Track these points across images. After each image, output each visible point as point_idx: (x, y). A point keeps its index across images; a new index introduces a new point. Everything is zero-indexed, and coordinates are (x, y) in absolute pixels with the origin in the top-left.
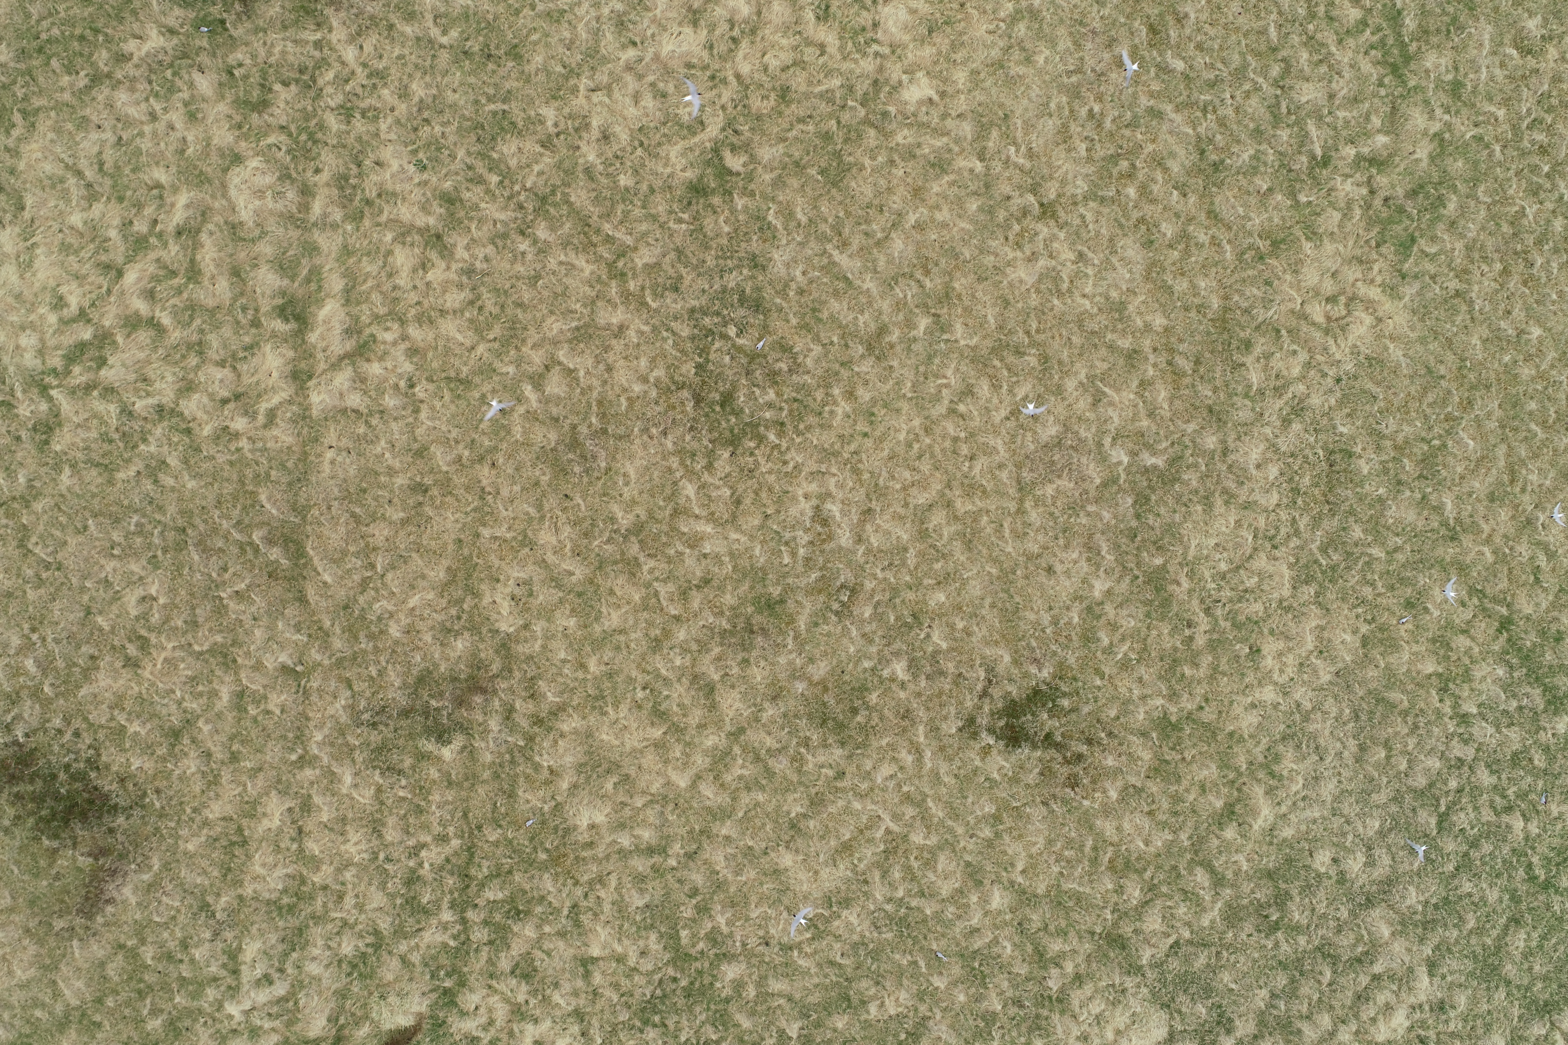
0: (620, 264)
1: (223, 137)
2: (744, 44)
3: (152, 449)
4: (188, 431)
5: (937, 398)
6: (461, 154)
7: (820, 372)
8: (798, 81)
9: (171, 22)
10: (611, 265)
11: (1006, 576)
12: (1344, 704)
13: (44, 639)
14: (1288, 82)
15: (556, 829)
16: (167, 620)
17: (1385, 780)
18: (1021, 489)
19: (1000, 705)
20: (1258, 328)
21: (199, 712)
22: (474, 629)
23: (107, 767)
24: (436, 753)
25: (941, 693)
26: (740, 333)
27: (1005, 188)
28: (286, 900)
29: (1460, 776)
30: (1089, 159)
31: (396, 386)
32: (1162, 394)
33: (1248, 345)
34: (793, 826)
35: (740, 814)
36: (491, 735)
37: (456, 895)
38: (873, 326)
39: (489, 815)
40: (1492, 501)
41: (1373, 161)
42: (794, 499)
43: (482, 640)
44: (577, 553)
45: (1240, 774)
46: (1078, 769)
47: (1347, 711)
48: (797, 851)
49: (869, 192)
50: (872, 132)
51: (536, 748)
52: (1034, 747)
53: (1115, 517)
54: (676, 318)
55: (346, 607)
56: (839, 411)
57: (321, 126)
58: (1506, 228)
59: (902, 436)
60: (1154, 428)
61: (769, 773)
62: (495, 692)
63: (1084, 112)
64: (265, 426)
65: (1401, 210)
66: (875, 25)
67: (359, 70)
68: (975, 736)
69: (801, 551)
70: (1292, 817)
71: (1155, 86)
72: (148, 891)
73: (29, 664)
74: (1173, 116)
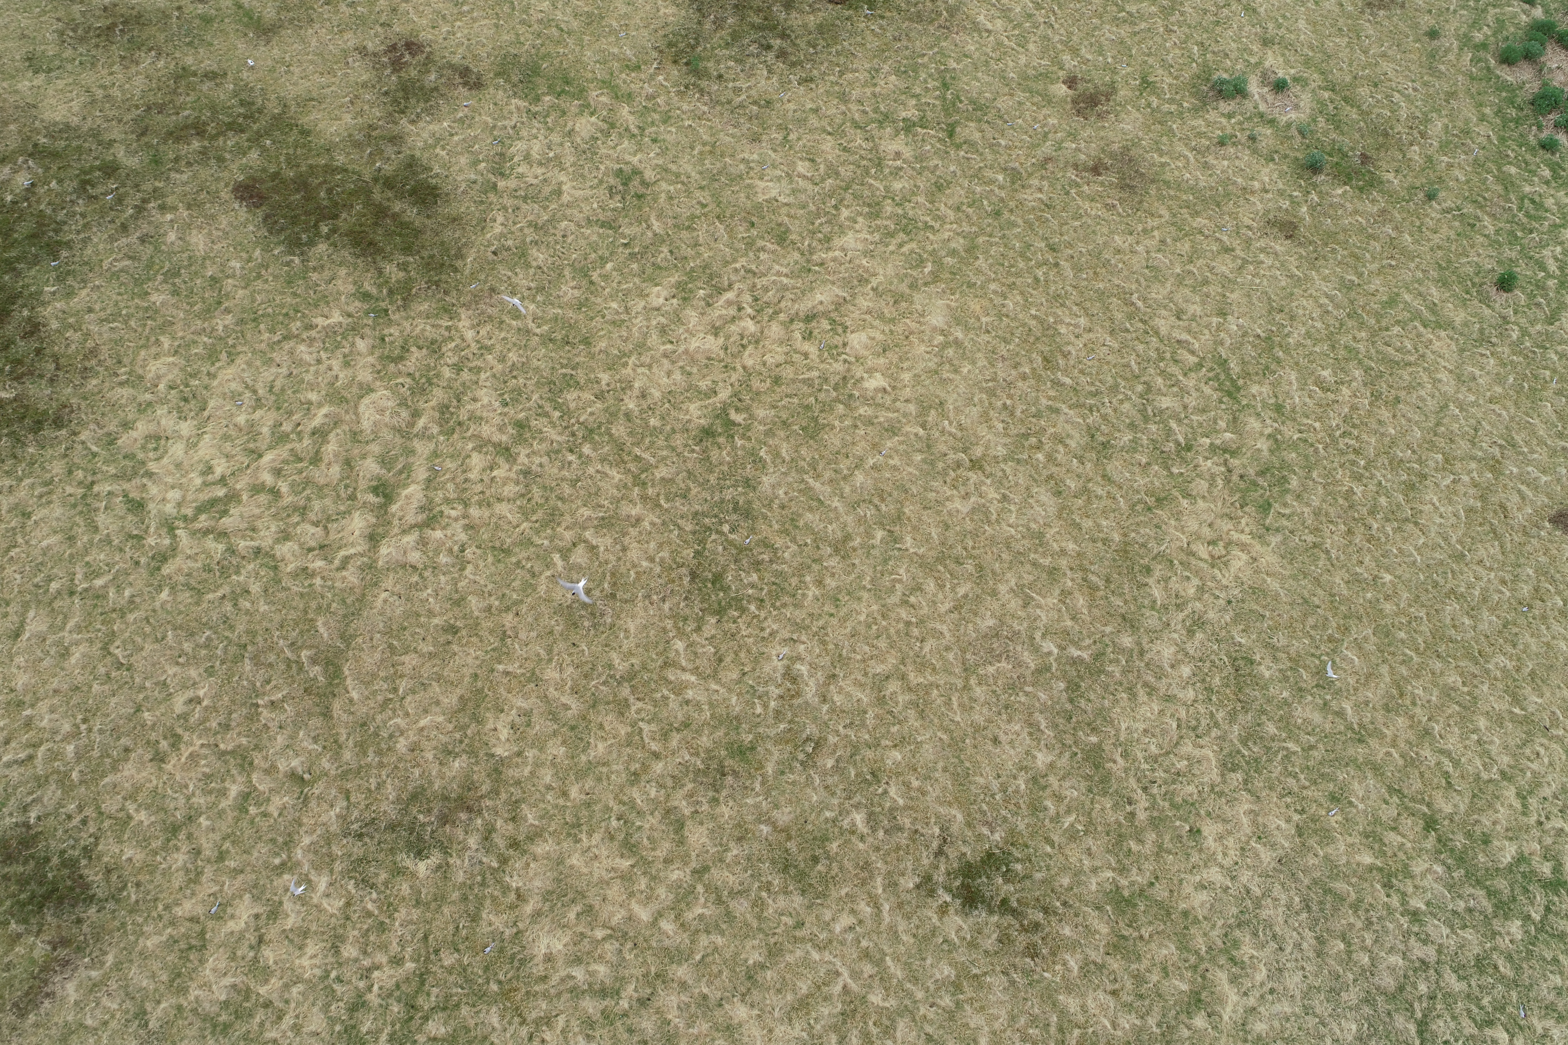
0: (643, 476)
1: (365, 376)
2: (750, 349)
3: (242, 578)
4: (276, 568)
5: (892, 590)
6: (535, 397)
7: (795, 564)
8: (788, 373)
9: (351, 309)
10: (636, 477)
11: (956, 745)
12: (1292, 893)
13: (90, 730)
14: (1150, 397)
15: (513, 958)
16: (205, 720)
17: (1351, 977)
18: (966, 670)
19: (955, 865)
20: (1154, 559)
21: (204, 809)
22: (472, 752)
23: (99, 858)
24: (412, 867)
25: (898, 848)
26: (733, 530)
27: (943, 448)
28: (224, 1018)
29: (1427, 979)
30: (1007, 435)
31: (450, 550)
32: (1081, 601)
33: (1148, 570)
34: (750, 978)
35: (698, 957)
36: (468, 853)
37: (398, 1026)
38: (839, 535)
39: (450, 938)
40: (1388, 711)
41: (1225, 450)
42: (769, 658)
43: (477, 763)
44: (575, 691)
45: (1201, 959)
46: (1037, 939)
47: (1297, 899)
48: (752, 1006)
49: (838, 443)
50: (841, 406)
51: (508, 870)
52: (991, 912)
53: (1051, 699)
54: (682, 517)
55: (364, 724)
56: (810, 594)
57: (438, 376)
58: (1341, 501)
59: (862, 618)
60: (1077, 627)
61: (729, 916)
62: (480, 812)
63: (999, 404)
64: (338, 569)
65: (1255, 484)
66: (845, 345)
67: (473, 345)
68: (931, 893)
69: (773, 704)
70: (1262, 1009)
71: (1052, 393)
72: (91, 991)
73: (70, 748)
74: (1066, 410)
